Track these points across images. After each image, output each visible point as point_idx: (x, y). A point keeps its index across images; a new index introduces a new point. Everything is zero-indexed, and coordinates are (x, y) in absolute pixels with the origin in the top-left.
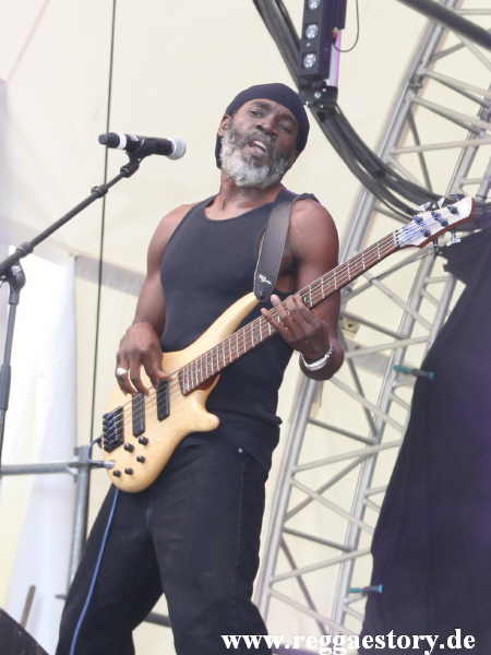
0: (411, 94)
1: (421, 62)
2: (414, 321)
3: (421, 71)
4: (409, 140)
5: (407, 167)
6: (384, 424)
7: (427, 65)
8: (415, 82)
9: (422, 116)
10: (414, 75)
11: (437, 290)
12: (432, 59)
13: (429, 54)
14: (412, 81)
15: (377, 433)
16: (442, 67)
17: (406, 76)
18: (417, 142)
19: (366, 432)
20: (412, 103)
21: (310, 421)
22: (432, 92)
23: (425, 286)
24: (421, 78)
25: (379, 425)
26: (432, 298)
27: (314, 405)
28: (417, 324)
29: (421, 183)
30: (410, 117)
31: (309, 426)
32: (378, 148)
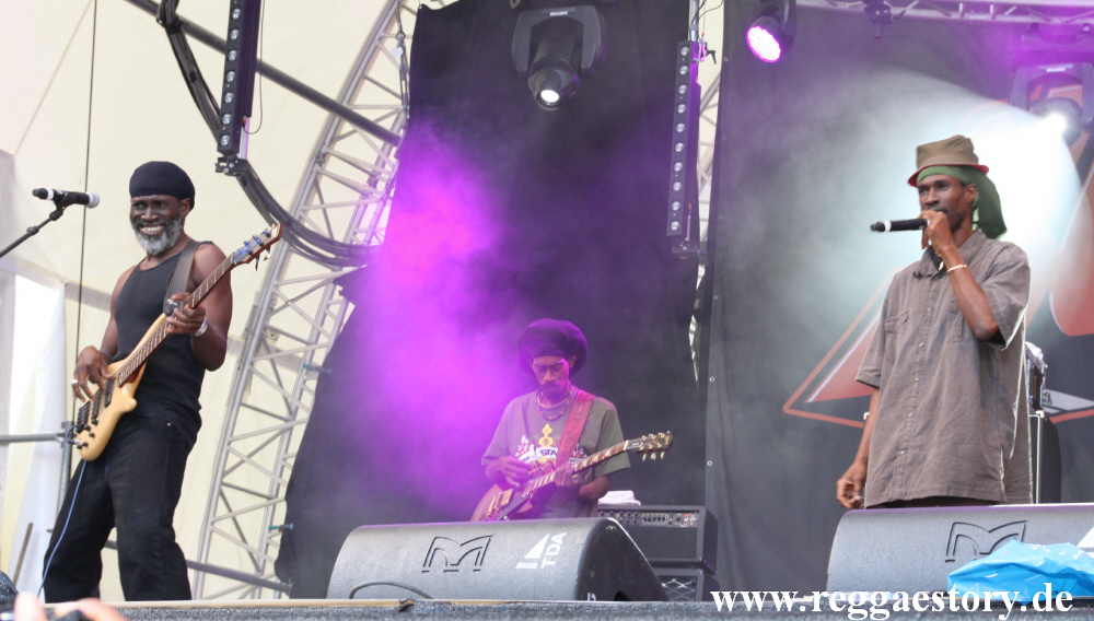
0: (317, 167)
1: (324, 144)
2: (319, 334)
3: (324, 150)
4: (316, 200)
5: (314, 221)
6: (297, 408)
7: (329, 146)
8: (320, 158)
9: (325, 182)
10: (320, 152)
11: (335, 309)
12: (334, 139)
13: (329, 138)
14: (318, 157)
15: (293, 413)
16: (340, 147)
17: (314, 153)
18: (322, 202)
19: (284, 412)
20: (318, 173)
21: (241, 404)
22: (333, 165)
23: (328, 306)
24: (324, 155)
25: (293, 408)
26: (332, 315)
27: (246, 393)
28: (322, 336)
29: (324, 232)
30: (316, 184)
31: (241, 408)
32: (292, 207)
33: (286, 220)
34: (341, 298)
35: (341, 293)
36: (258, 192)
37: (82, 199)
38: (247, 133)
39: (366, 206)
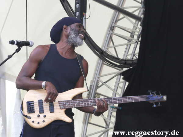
0: (111, 32)
1: (113, 23)
2: (116, 94)
3: (113, 25)
4: (111, 44)
5: (111, 51)
6: (109, 123)
7: (115, 23)
8: (112, 28)
9: (114, 38)
10: (111, 26)
11: (121, 85)
12: (116, 21)
14: (111, 28)
15: (108, 125)
16: (119, 23)
18: (113, 44)
19: (104, 125)
20: (111, 34)
21: (89, 123)
22: (117, 31)
23: (118, 84)
24: (114, 27)
25: (108, 123)
26: (120, 87)
27: (90, 118)
28: (117, 95)
29: (115, 56)
30: (111, 38)
31: (89, 124)
33: (101, 52)
34: (123, 80)
35: (123, 79)
36: (90, 42)
37: (27, 44)
38: (85, 19)
39: (130, 45)
